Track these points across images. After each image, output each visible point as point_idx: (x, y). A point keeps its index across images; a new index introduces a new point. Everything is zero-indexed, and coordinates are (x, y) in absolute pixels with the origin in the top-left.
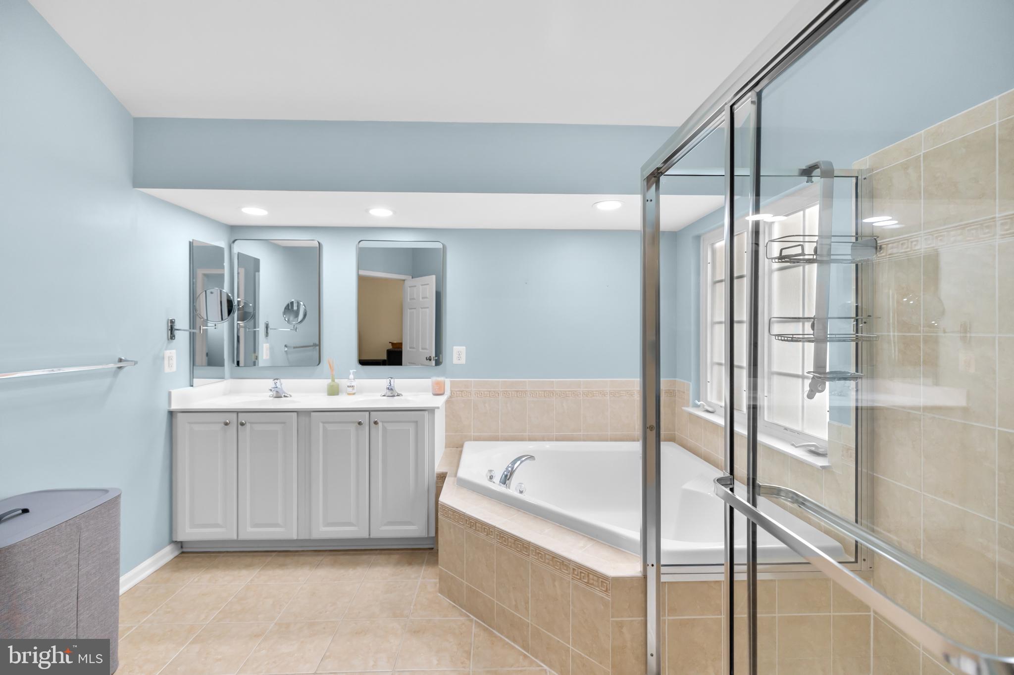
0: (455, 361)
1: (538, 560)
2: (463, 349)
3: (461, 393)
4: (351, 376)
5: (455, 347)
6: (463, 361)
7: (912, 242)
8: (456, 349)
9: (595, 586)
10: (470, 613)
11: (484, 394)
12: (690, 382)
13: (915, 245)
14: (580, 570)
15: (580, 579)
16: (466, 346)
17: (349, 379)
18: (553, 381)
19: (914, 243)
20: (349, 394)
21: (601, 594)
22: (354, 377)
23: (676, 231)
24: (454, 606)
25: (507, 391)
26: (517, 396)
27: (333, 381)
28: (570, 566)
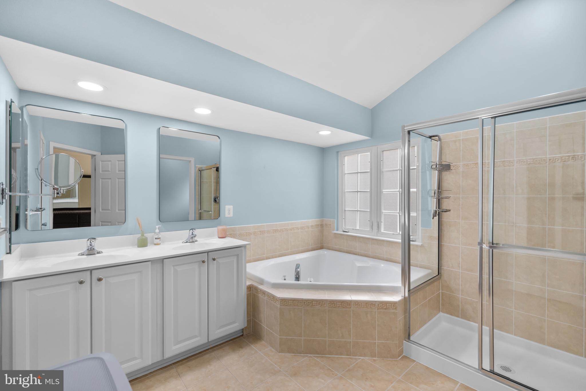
0: (227, 215)
1: (357, 307)
2: (231, 207)
3: (230, 235)
4: (157, 231)
5: (226, 206)
6: (231, 215)
7: (457, 166)
8: (227, 207)
9: (390, 308)
10: (307, 354)
11: (244, 234)
12: (335, 219)
13: (459, 167)
14: (382, 304)
15: (382, 308)
16: (233, 206)
17: (155, 233)
18: (277, 224)
19: (458, 167)
20: (155, 244)
21: (393, 311)
22: (159, 231)
23: (324, 147)
24: (295, 355)
25: (255, 232)
26: (260, 234)
27: (143, 235)
28: (376, 304)
